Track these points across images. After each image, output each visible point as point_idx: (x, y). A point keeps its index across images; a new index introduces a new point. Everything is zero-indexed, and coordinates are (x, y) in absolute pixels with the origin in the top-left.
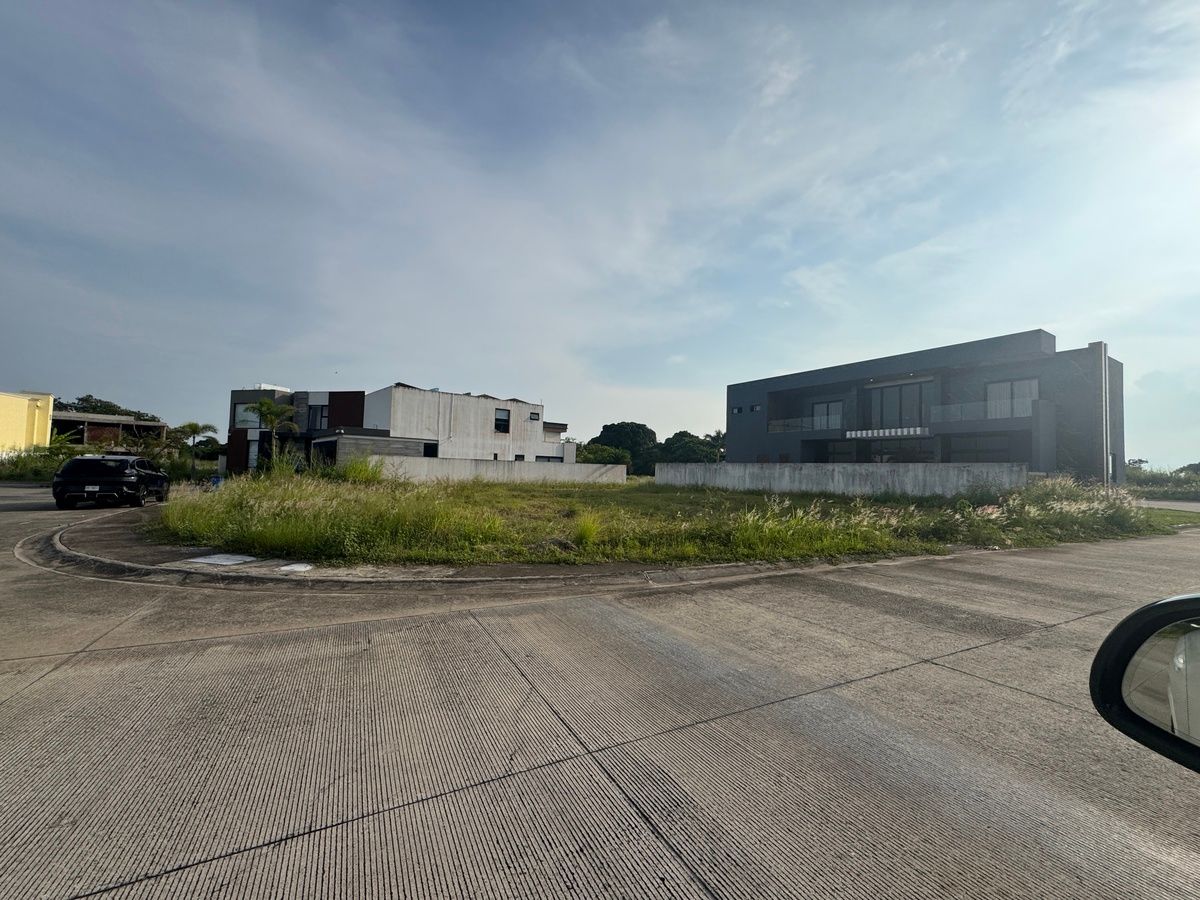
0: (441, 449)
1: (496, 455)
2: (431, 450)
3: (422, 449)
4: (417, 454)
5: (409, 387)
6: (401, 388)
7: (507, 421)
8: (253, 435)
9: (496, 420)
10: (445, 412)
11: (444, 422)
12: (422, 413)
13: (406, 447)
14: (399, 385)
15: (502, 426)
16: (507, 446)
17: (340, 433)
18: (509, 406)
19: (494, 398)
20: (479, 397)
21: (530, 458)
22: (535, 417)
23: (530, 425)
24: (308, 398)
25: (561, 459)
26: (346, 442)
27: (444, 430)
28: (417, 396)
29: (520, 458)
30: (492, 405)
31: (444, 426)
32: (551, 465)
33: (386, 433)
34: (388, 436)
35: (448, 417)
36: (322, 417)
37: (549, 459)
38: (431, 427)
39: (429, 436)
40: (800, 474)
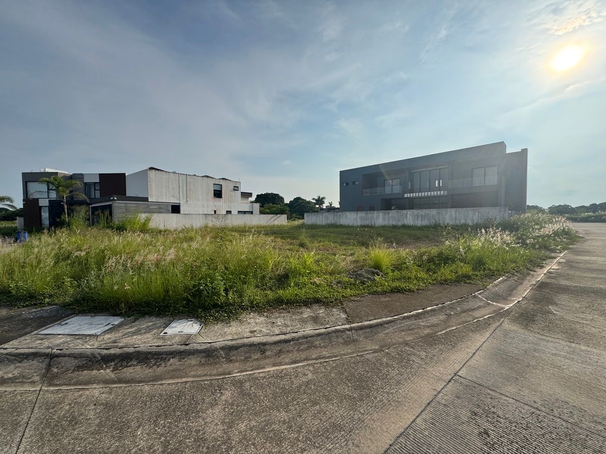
0: (182, 208)
1: (215, 211)
2: (176, 209)
3: (170, 209)
4: (167, 212)
5: (159, 170)
6: (153, 171)
7: (220, 192)
8: (44, 203)
9: (214, 190)
10: (183, 185)
11: (183, 192)
12: (168, 187)
13: (160, 208)
14: (152, 168)
15: (218, 194)
16: (222, 205)
17: (114, 200)
18: (221, 182)
19: (212, 178)
20: (203, 176)
21: (234, 212)
22: (236, 188)
23: (233, 193)
24: (83, 178)
25: (252, 213)
26: (118, 205)
27: (183, 197)
28: (165, 176)
29: (229, 212)
30: (211, 182)
31: (183, 194)
32: (248, 216)
33: (146, 199)
34: (148, 201)
35: (185, 189)
36: (95, 190)
37: (245, 212)
38: (175, 196)
39: (174, 201)
40: (388, 216)
